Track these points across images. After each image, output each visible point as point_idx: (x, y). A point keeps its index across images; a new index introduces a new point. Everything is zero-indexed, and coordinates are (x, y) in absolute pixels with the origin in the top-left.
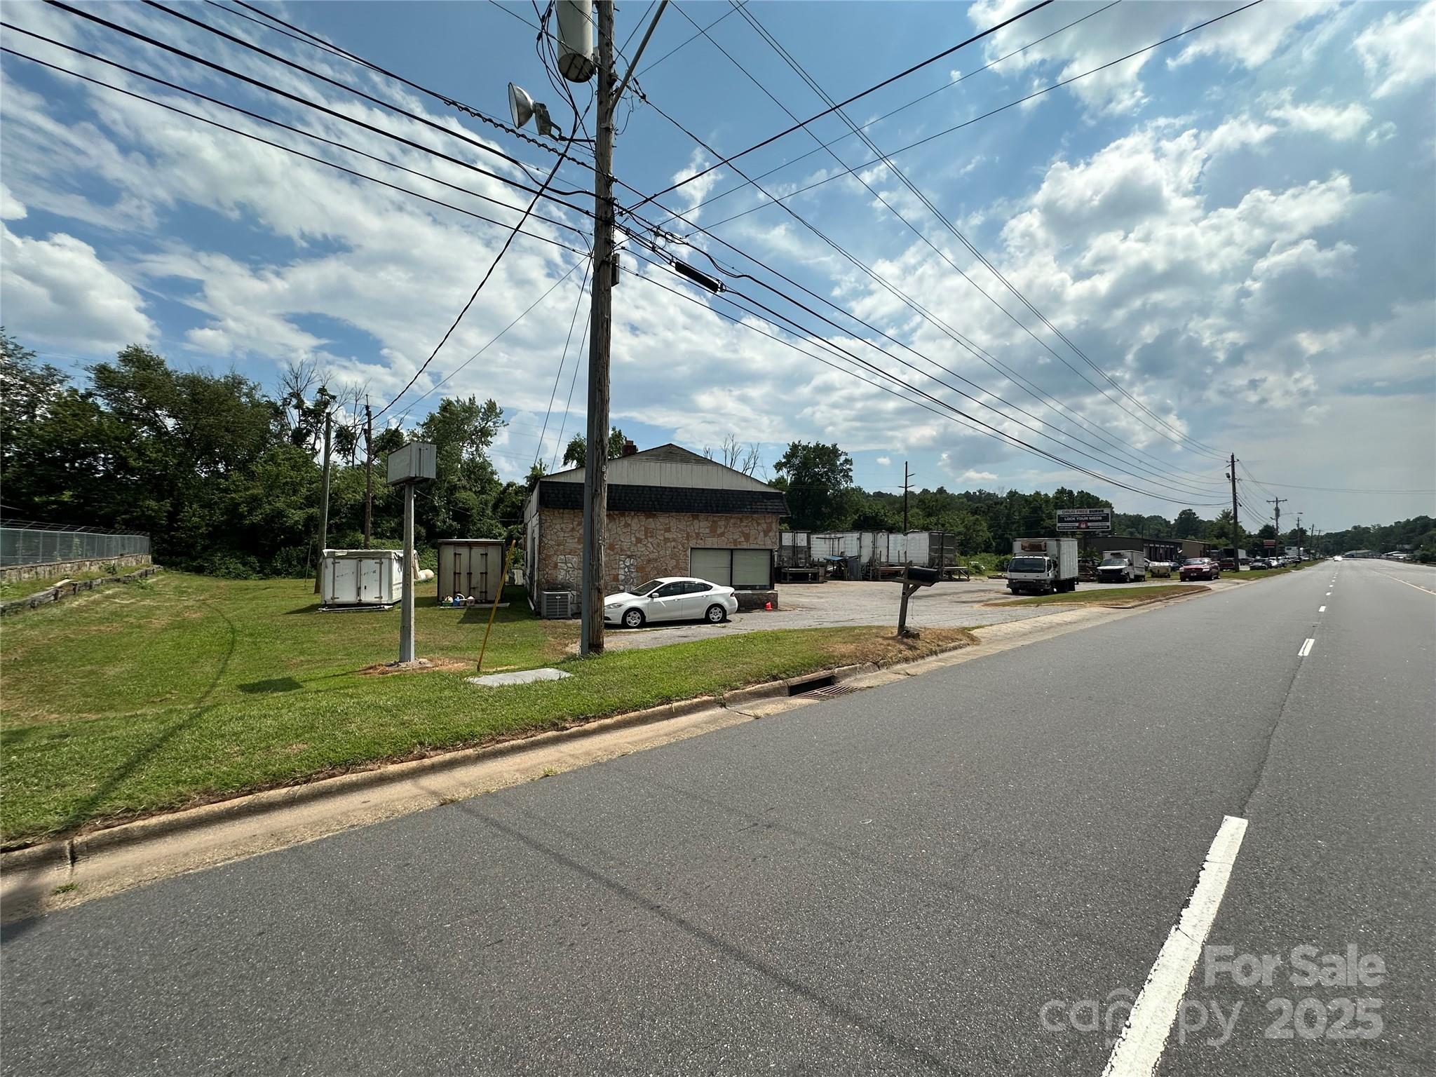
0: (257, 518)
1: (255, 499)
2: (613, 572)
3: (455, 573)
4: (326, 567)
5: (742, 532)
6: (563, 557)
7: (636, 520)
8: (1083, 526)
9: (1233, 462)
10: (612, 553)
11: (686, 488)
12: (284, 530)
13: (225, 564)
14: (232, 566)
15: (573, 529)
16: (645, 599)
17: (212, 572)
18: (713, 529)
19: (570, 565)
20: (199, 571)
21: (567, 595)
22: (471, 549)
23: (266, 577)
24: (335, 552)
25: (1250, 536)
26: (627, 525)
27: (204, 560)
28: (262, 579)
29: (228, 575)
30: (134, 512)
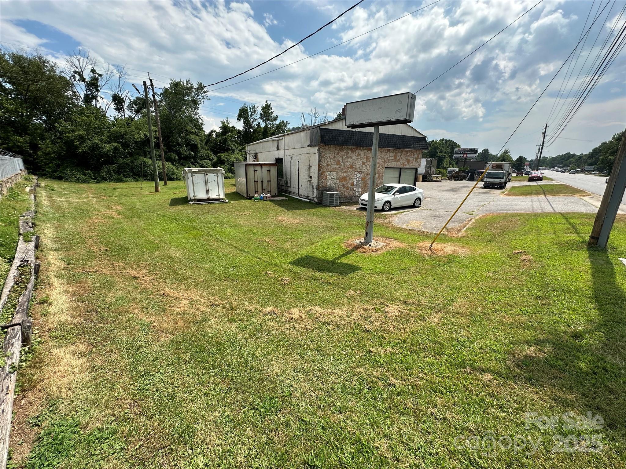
0: (84, 148)
1: (81, 137)
2: (352, 181)
3: (255, 181)
4: (188, 178)
5: (407, 159)
6: (330, 173)
7: (363, 152)
8: (465, 156)
9: (546, 127)
10: (351, 170)
11: (386, 134)
12: (101, 155)
13: (74, 174)
14: (78, 176)
15: (334, 157)
16: (391, 196)
17: (67, 180)
18: (395, 157)
19: (332, 177)
20: (60, 178)
21: (338, 194)
22: (262, 167)
23: (99, 182)
24: (191, 170)
25: (513, 160)
26: (359, 155)
27: (61, 172)
28: (97, 183)
29: (77, 181)
30: (9, 143)
